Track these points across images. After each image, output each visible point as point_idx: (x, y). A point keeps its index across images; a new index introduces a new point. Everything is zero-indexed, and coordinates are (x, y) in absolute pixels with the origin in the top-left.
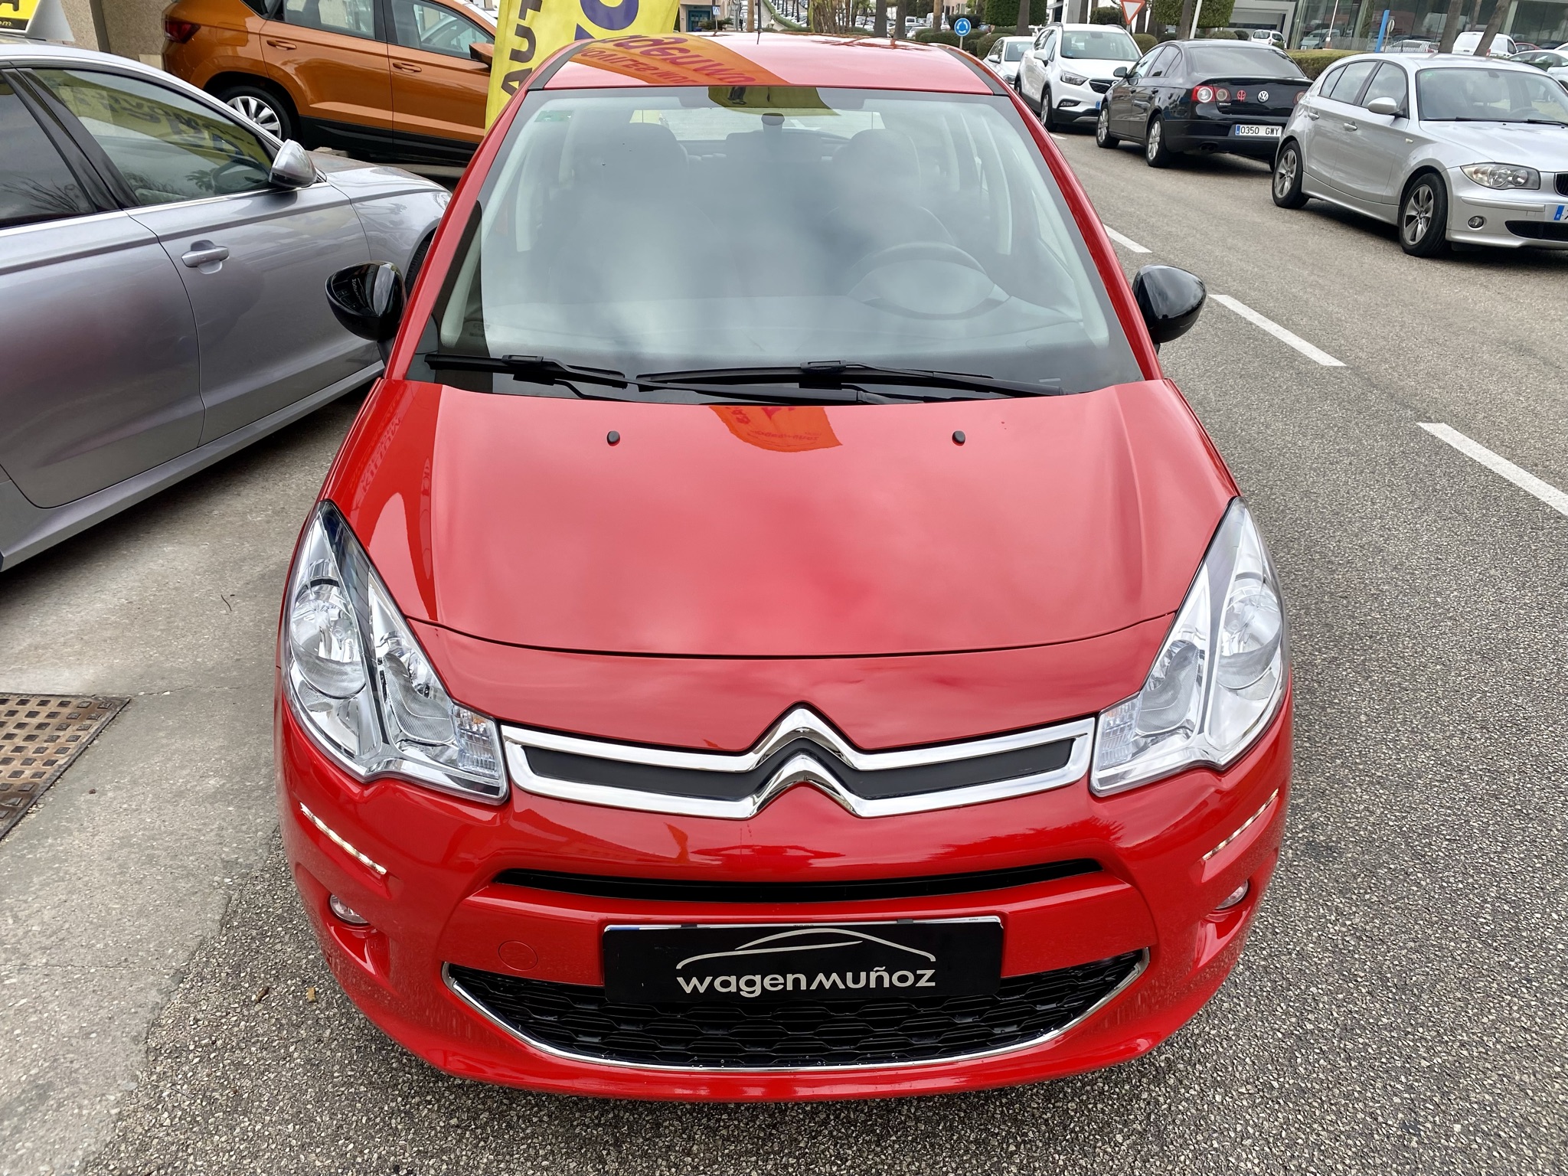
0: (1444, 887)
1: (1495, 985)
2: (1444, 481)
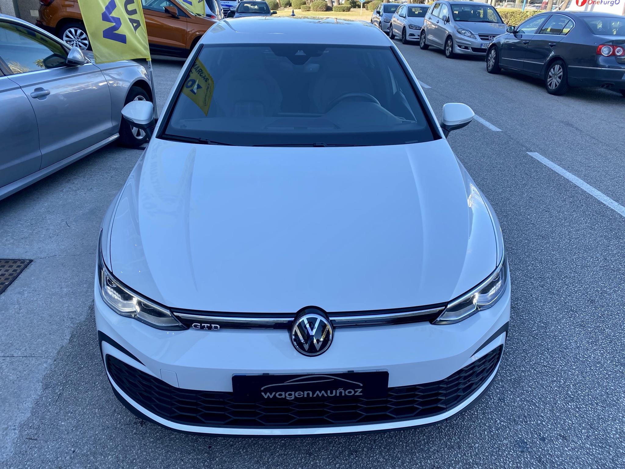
0: (521, 318)
1: (536, 351)
2: (534, 174)
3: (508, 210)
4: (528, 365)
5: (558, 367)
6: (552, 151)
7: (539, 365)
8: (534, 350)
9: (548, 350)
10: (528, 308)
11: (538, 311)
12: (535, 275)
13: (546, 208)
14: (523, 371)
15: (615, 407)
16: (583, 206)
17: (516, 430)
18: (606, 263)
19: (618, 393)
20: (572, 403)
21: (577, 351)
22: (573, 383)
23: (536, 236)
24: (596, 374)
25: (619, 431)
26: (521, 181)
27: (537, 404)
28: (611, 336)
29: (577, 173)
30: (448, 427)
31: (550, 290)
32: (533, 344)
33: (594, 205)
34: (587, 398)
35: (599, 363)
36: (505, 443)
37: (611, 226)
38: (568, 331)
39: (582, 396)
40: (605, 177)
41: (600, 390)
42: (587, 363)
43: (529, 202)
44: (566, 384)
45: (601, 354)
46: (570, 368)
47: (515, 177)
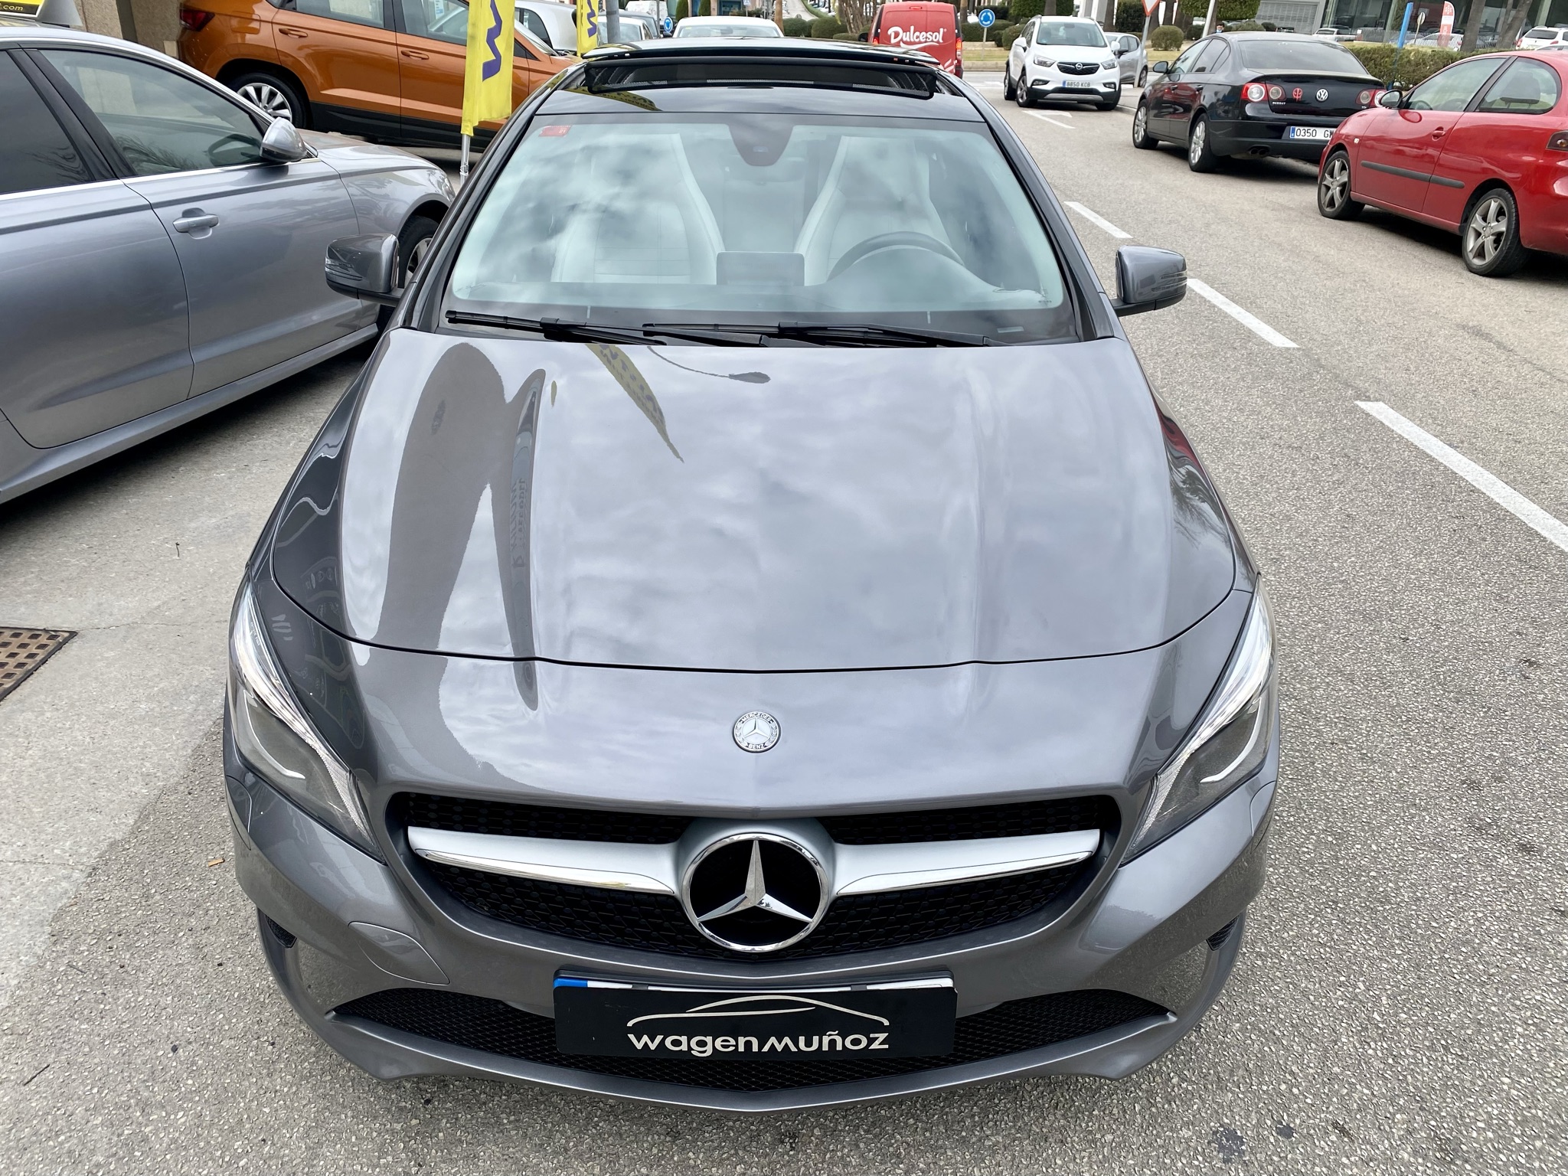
4: (1277, 941)
5: (1355, 947)
6: (1424, 399)
7: (1304, 941)
8: (1298, 903)
9: (1336, 903)
11: (1325, 803)
12: (1329, 712)
13: (1385, 543)
15: (1495, 1060)
16: (1484, 540)
17: (1218, 1104)
19: (1507, 1023)
20: (1380, 1044)
21: (1413, 910)
22: (1389, 992)
23: (1349, 613)
24: (1455, 971)
25: (1495, 1122)
26: (1330, 473)
27: (1285, 1042)
28: (1512, 875)
29: (1482, 456)
30: (1041, 1088)
31: (1365, 751)
32: (1297, 886)
33: (1517, 538)
34: (1420, 1031)
35: (1466, 943)
36: (1184, 1138)
37: (1553, 594)
38: (1395, 859)
39: (1409, 1025)
40: (1557, 467)
41: (1459, 1015)
42: (1434, 941)
43: (1344, 527)
44: (1371, 993)
45: (1477, 920)
46: (1386, 953)
47: (1316, 462)
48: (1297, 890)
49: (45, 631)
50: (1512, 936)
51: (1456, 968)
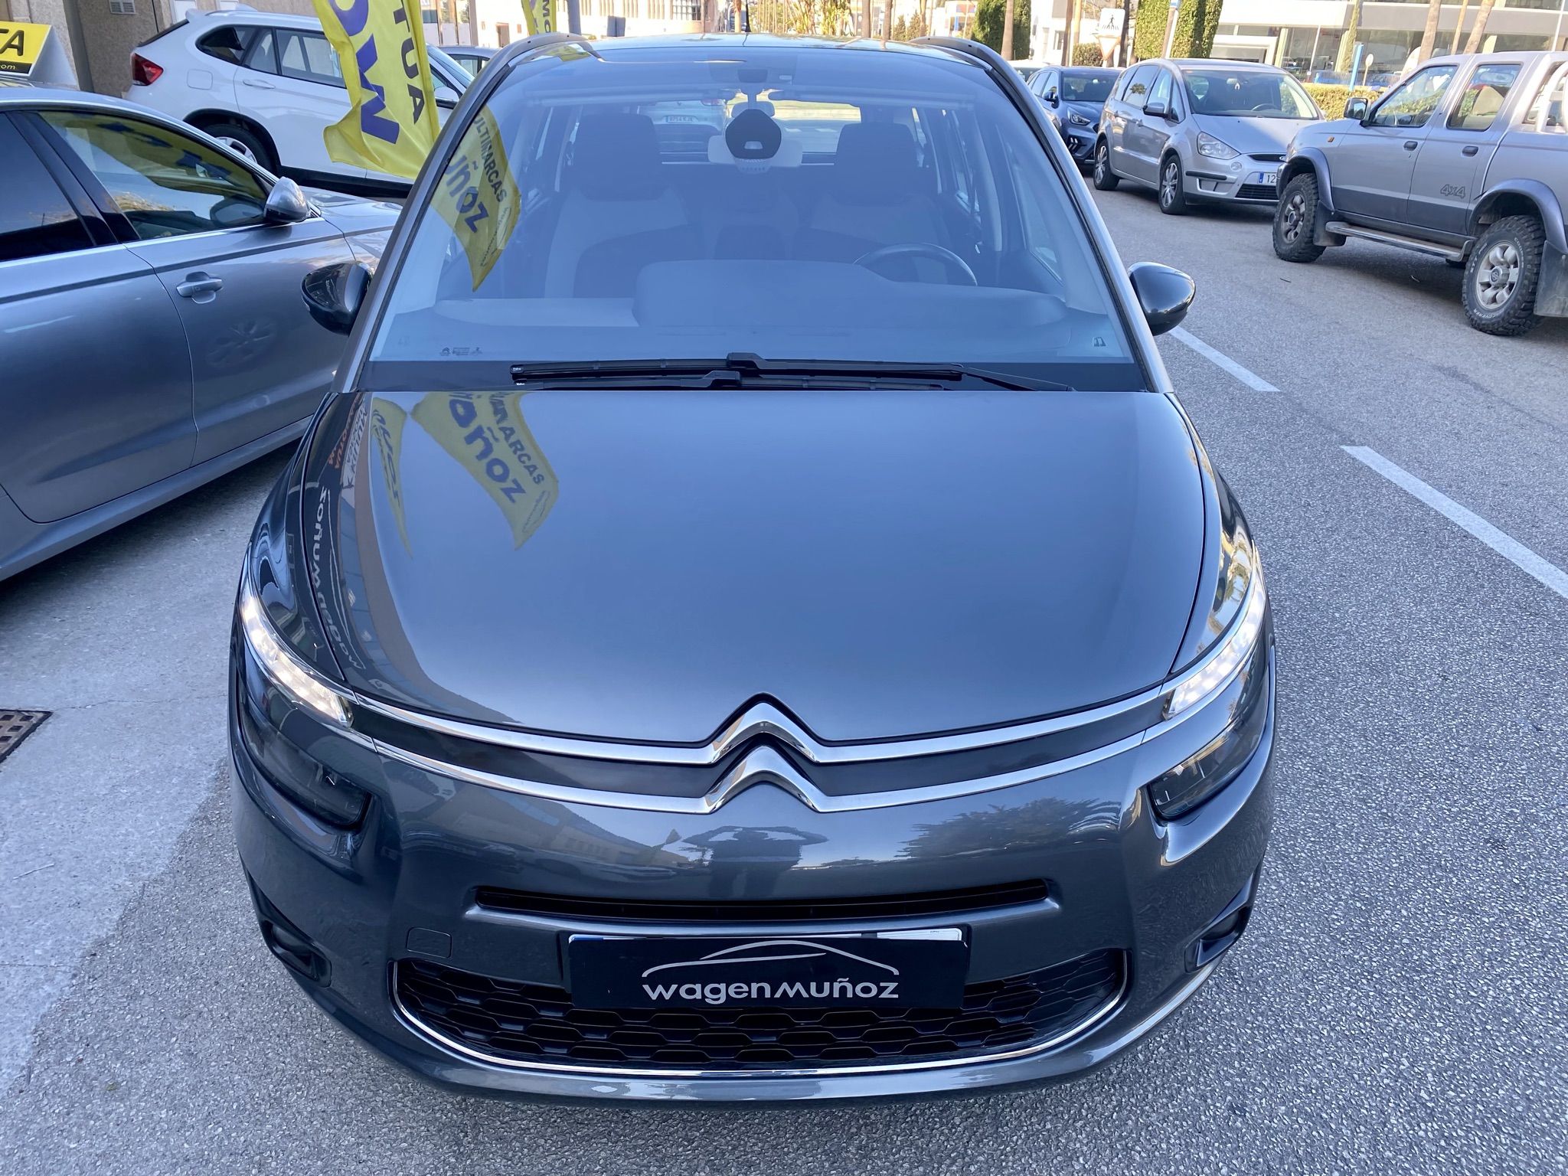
0: (1302, 886)
1: (1337, 977)
2: (1359, 502)
3: (1284, 595)
4: (1315, 1016)
5: (1395, 1021)
6: (1408, 444)
7: (1343, 1014)
8: (1332, 974)
9: (1371, 973)
10: (1323, 858)
11: (1349, 866)
12: (1345, 770)
13: (1384, 591)
14: (1298, 1031)
15: (1548, 1139)
16: (1483, 586)
18: (1540, 739)
19: (1557, 1097)
20: (1430, 1124)
21: (1450, 979)
22: (1434, 1068)
23: (1355, 665)
24: (1499, 1044)
26: (1323, 520)
27: (1333, 1126)
28: (1545, 939)
29: (1473, 502)
31: (1385, 811)
32: (1330, 956)
33: (1514, 584)
34: (1470, 1110)
35: (1508, 1013)
37: (1557, 642)
38: (1426, 924)
39: (1457, 1104)
41: (1507, 1090)
42: (1474, 1011)
43: (1341, 576)
44: (1416, 1070)
45: (1516, 988)
46: (1427, 1026)
47: (1308, 509)
48: (1331, 960)
49: (19, 712)
50: (1553, 1005)
51: (1499, 1040)
